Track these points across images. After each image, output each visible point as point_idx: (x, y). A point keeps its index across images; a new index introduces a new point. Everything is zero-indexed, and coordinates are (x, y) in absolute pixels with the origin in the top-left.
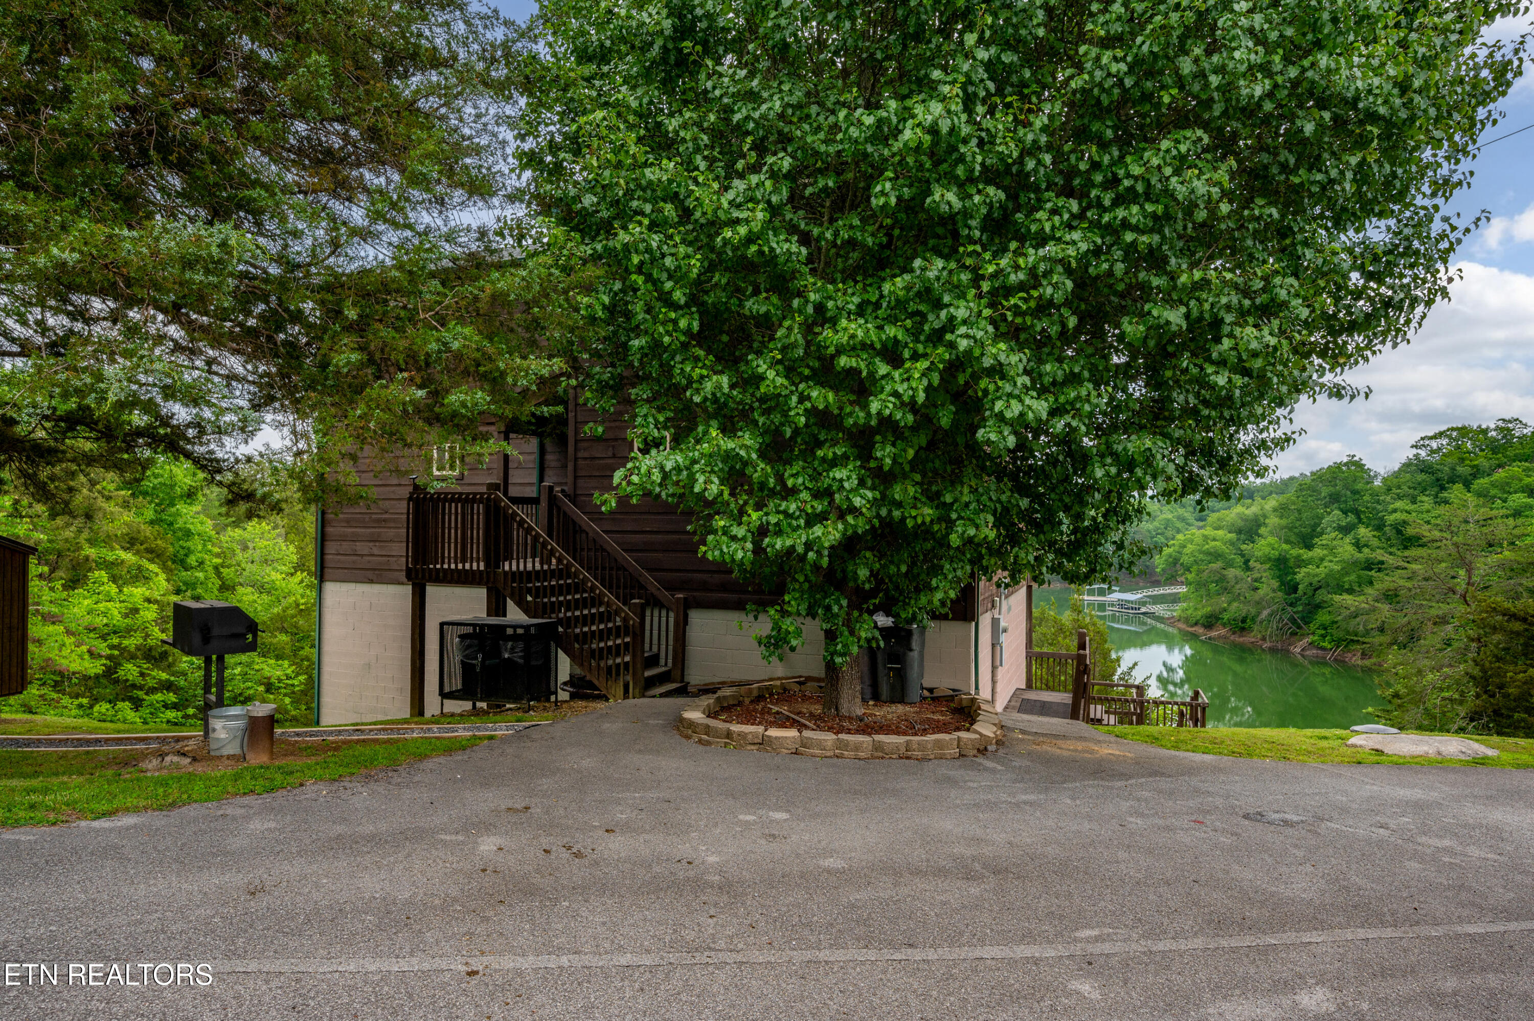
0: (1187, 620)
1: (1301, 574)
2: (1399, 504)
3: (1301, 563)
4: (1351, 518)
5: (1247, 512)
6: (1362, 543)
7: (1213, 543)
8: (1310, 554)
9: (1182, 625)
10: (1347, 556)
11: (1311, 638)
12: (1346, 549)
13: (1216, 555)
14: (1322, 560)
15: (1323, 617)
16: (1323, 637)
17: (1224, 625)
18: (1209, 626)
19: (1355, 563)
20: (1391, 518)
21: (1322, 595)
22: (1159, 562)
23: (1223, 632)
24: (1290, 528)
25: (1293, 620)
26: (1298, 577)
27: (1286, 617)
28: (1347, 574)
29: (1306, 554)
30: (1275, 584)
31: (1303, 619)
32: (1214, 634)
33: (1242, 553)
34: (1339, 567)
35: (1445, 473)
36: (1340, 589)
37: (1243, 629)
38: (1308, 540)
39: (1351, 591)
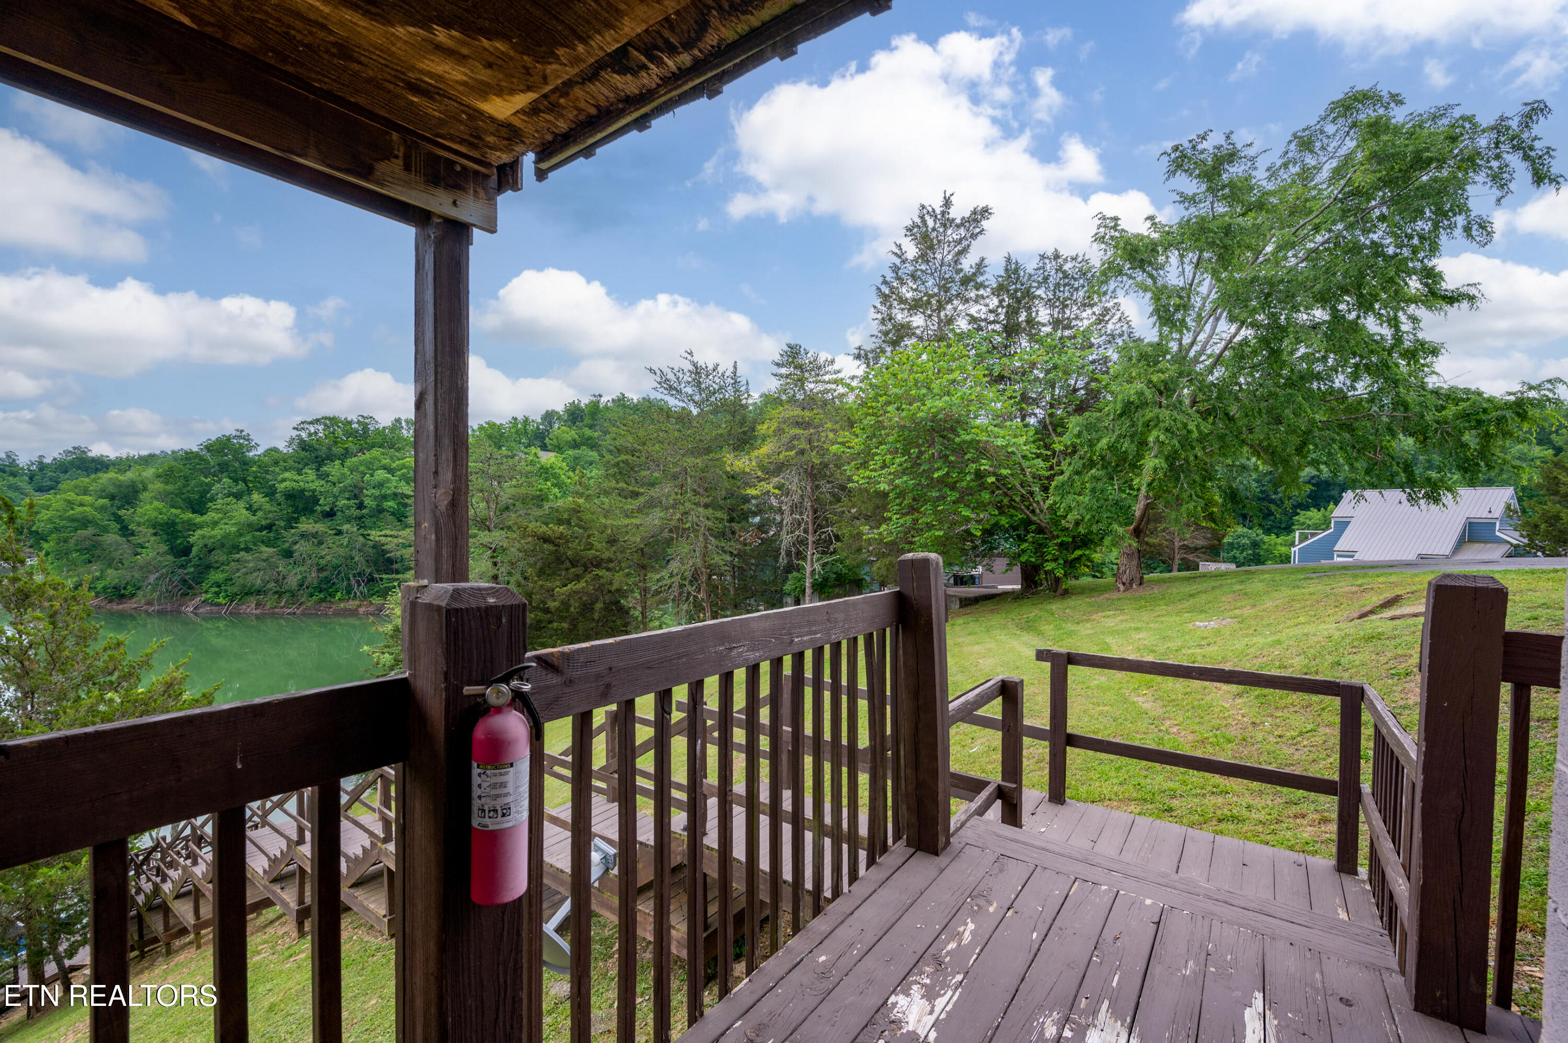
1: (195, 538)
2: (287, 475)
3: (194, 527)
4: (241, 486)
5: (121, 478)
6: (255, 507)
7: (80, 509)
8: (204, 518)
10: (242, 519)
11: (204, 597)
12: (242, 515)
13: (85, 522)
14: (216, 523)
15: (216, 576)
16: (217, 594)
19: (250, 525)
20: (281, 487)
21: (218, 556)
24: (180, 494)
25: (183, 582)
27: (176, 578)
28: (241, 535)
29: (198, 519)
30: (164, 548)
31: (193, 579)
33: (118, 519)
34: (234, 529)
35: (323, 452)
36: (236, 548)
37: (123, 596)
38: (199, 505)
39: (247, 550)
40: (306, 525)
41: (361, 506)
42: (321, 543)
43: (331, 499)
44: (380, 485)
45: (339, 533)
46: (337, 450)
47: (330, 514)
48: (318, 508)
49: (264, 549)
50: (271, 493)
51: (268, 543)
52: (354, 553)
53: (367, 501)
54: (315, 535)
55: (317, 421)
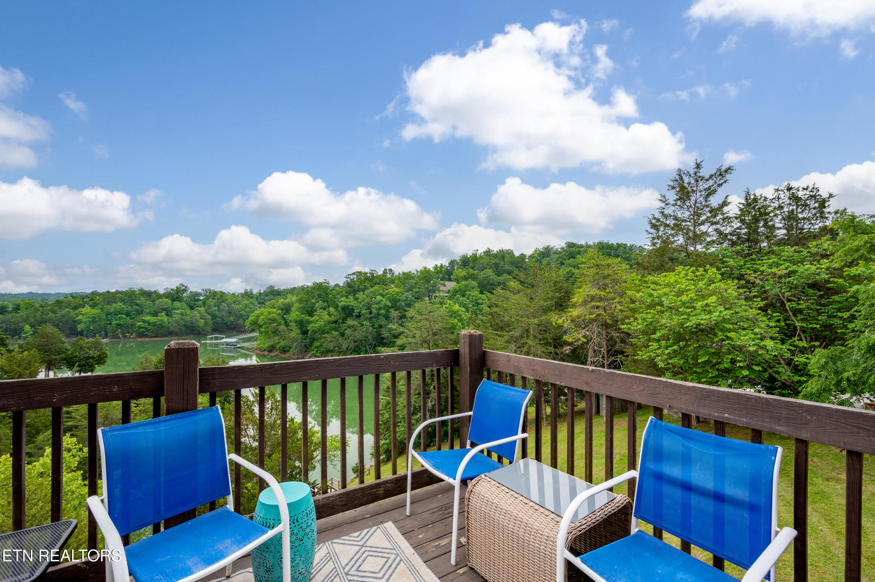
0: (260, 349)
1: (310, 327)
2: (343, 299)
3: (309, 322)
4: (326, 304)
5: (285, 301)
6: (331, 313)
7: (272, 315)
8: (313, 319)
9: (258, 352)
10: (326, 319)
11: (313, 352)
12: (326, 317)
13: (273, 320)
14: (317, 321)
15: (317, 344)
16: (317, 351)
17: (277, 350)
18: (270, 351)
19: (329, 322)
20: (340, 304)
21: (317, 336)
22: (247, 323)
23: (276, 353)
24: (304, 308)
25: (305, 345)
26: (308, 328)
27: (303, 344)
28: (326, 326)
29: (311, 319)
30: (299, 331)
31: (309, 345)
32: (273, 354)
33: (284, 319)
34: (323, 324)
35: (356, 288)
36: (324, 332)
37: (285, 351)
38: (311, 313)
39: (328, 333)
40: (350, 322)
41: (371, 313)
42: (355, 330)
43: (359, 310)
44: (379, 303)
45: (362, 325)
46: (362, 287)
47: (359, 316)
48: (354, 314)
49: (334, 332)
50: (336, 307)
51: (335, 329)
52: (368, 335)
53: (374, 311)
54: (353, 326)
55: (354, 274)
